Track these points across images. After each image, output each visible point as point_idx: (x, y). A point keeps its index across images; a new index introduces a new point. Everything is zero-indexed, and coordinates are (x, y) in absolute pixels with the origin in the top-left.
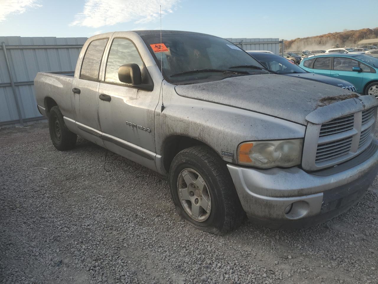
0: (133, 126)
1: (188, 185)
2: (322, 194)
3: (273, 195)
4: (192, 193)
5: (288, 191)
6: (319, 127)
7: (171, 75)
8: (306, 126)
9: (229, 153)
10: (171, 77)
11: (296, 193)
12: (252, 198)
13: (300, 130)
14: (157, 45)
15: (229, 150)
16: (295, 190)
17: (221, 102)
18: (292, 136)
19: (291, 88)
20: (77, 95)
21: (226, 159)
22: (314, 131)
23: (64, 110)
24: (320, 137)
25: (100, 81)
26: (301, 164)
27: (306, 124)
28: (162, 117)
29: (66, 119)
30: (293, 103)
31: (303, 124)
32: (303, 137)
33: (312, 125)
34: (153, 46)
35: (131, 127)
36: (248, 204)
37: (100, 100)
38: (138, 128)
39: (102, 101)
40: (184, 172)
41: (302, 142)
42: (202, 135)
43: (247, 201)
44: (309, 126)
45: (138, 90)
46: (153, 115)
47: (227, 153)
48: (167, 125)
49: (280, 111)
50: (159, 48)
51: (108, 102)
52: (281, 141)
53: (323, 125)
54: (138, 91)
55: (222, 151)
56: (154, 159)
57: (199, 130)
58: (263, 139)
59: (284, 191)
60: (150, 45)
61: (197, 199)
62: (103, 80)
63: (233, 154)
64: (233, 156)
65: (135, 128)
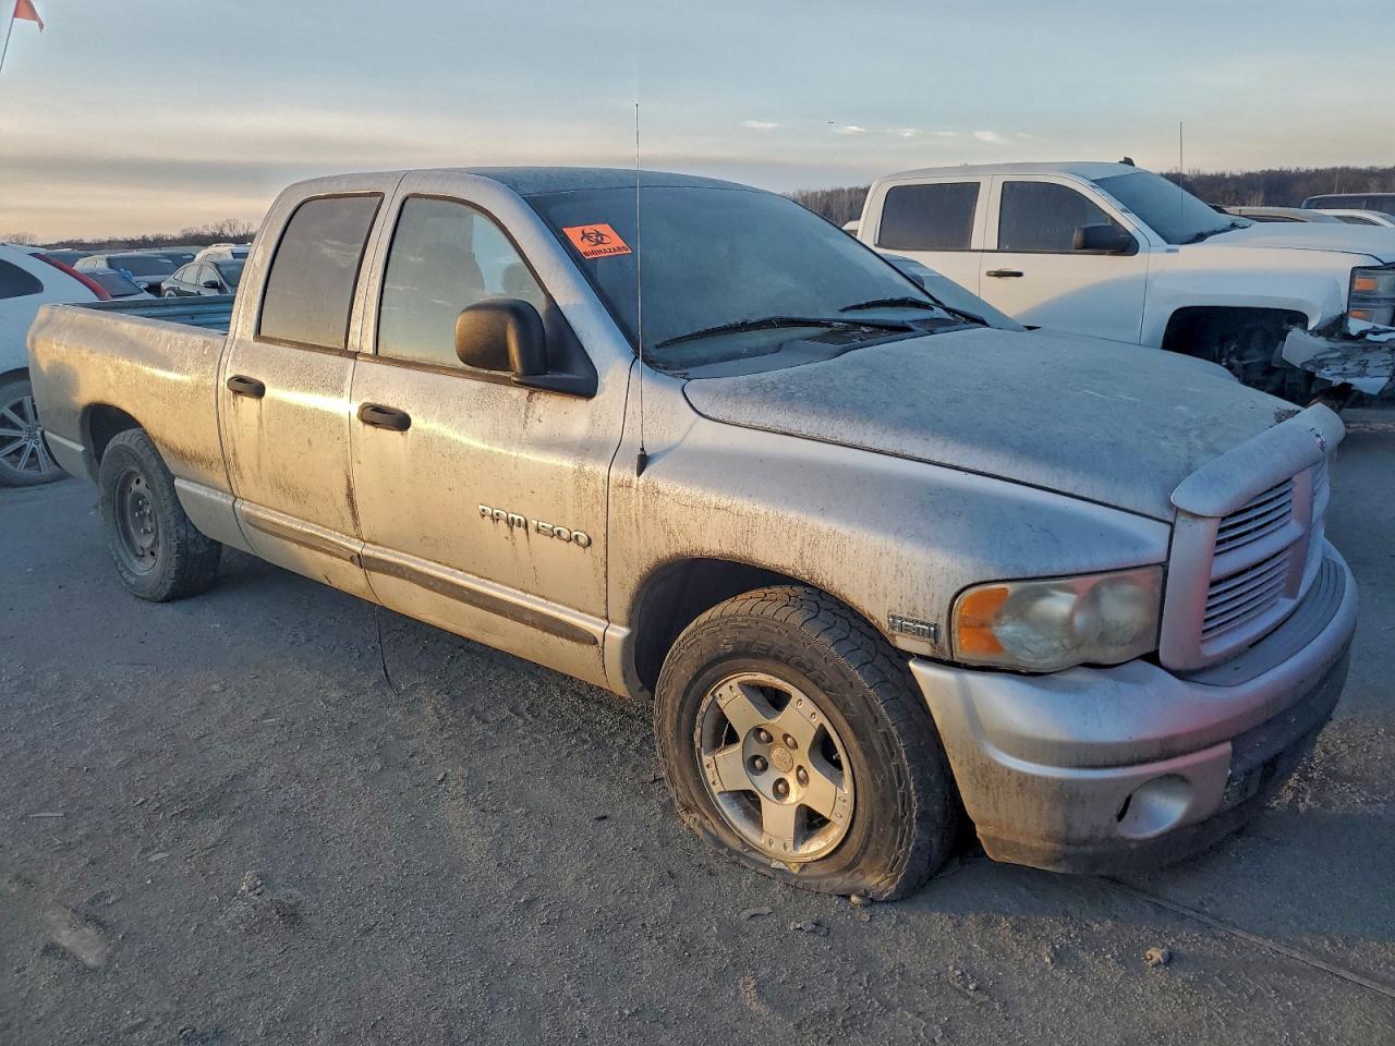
0: (511, 523)
1: (742, 735)
2: (1227, 747)
3: (1081, 763)
4: (758, 763)
5: (1128, 745)
6: (1214, 525)
7: (658, 343)
8: (1172, 525)
9: (922, 624)
10: (657, 347)
11: (1155, 751)
12: (1006, 774)
13: (1153, 538)
14: (588, 229)
15: (921, 612)
16: (1150, 742)
17: (868, 444)
18: (1129, 557)
19: (1085, 388)
20: (248, 403)
21: (904, 643)
22: (1195, 539)
23: (182, 455)
24: (1216, 554)
25: (354, 355)
26: (1157, 652)
27: (1172, 520)
28: (642, 495)
29: (186, 492)
30: (1113, 445)
31: (1161, 518)
32: (1162, 558)
33: (1190, 520)
34: (574, 234)
35: (502, 523)
36: (990, 794)
37: (361, 423)
38: (531, 529)
39: (369, 428)
40: (724, 690)
41: (1161, 576)
42: (807, 561)
43: (987, 788)
44: (1182, 524)
45: (531, 394)
46: (601, 487)
47: (912, 621)
48: (662, 522)
49: (1081, 473)
50: (598, 243)
51: (396, 434)
52: (1099, 578)
53: (1223, 519)
54: (529, 399)
55: (893, 617)
56: (600, 640)
57: (797, 543)
58: (1042, 574)
59: (1119, 745)
60: (565, 230)
61: (781, 781)
62: (369, 348)
63: (935, 625)
64: (936, 634)
65: (519, 531)
